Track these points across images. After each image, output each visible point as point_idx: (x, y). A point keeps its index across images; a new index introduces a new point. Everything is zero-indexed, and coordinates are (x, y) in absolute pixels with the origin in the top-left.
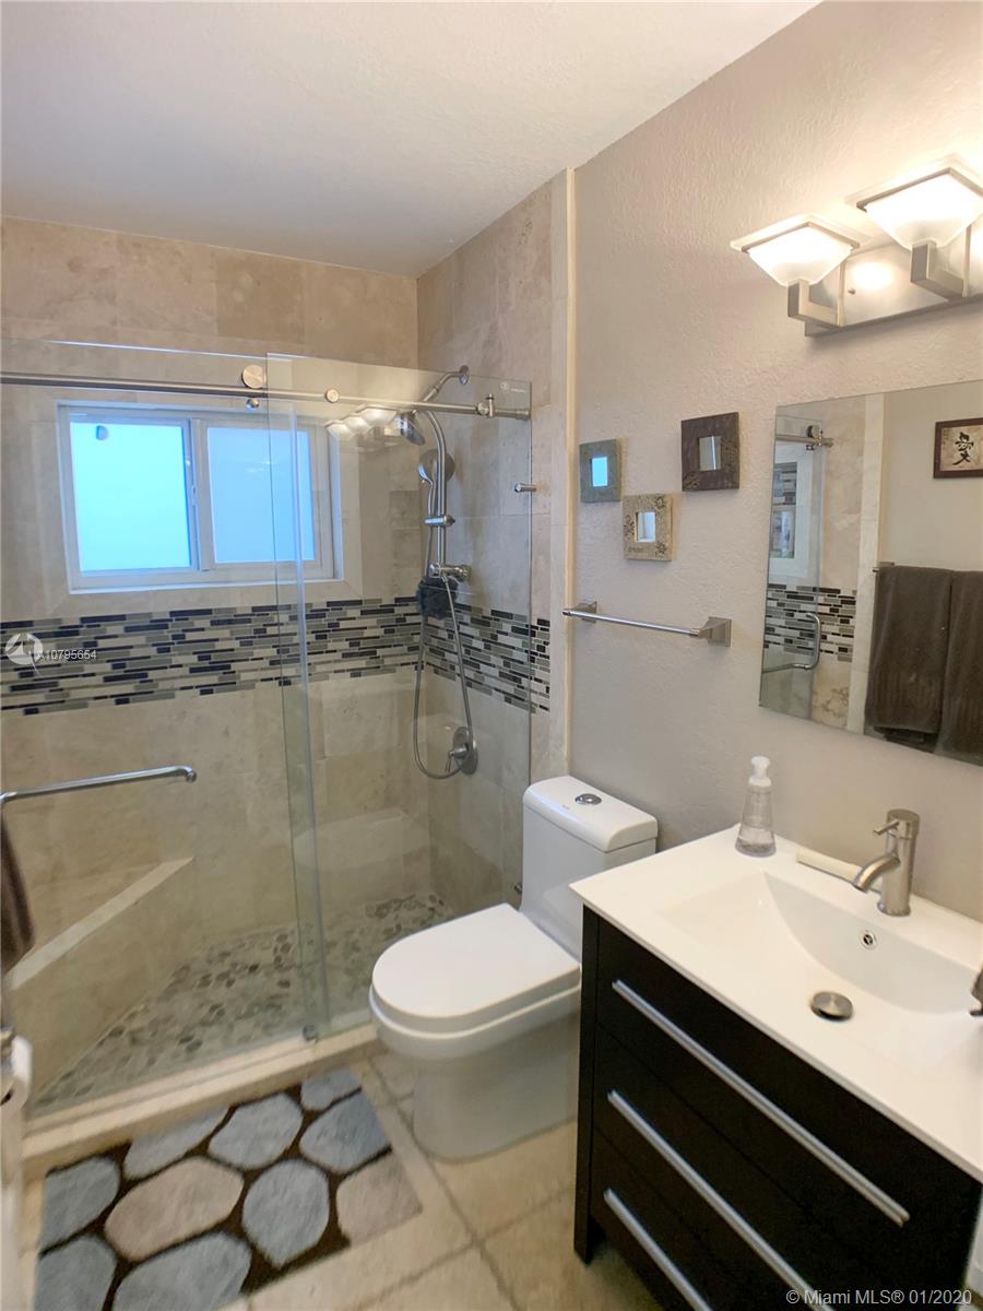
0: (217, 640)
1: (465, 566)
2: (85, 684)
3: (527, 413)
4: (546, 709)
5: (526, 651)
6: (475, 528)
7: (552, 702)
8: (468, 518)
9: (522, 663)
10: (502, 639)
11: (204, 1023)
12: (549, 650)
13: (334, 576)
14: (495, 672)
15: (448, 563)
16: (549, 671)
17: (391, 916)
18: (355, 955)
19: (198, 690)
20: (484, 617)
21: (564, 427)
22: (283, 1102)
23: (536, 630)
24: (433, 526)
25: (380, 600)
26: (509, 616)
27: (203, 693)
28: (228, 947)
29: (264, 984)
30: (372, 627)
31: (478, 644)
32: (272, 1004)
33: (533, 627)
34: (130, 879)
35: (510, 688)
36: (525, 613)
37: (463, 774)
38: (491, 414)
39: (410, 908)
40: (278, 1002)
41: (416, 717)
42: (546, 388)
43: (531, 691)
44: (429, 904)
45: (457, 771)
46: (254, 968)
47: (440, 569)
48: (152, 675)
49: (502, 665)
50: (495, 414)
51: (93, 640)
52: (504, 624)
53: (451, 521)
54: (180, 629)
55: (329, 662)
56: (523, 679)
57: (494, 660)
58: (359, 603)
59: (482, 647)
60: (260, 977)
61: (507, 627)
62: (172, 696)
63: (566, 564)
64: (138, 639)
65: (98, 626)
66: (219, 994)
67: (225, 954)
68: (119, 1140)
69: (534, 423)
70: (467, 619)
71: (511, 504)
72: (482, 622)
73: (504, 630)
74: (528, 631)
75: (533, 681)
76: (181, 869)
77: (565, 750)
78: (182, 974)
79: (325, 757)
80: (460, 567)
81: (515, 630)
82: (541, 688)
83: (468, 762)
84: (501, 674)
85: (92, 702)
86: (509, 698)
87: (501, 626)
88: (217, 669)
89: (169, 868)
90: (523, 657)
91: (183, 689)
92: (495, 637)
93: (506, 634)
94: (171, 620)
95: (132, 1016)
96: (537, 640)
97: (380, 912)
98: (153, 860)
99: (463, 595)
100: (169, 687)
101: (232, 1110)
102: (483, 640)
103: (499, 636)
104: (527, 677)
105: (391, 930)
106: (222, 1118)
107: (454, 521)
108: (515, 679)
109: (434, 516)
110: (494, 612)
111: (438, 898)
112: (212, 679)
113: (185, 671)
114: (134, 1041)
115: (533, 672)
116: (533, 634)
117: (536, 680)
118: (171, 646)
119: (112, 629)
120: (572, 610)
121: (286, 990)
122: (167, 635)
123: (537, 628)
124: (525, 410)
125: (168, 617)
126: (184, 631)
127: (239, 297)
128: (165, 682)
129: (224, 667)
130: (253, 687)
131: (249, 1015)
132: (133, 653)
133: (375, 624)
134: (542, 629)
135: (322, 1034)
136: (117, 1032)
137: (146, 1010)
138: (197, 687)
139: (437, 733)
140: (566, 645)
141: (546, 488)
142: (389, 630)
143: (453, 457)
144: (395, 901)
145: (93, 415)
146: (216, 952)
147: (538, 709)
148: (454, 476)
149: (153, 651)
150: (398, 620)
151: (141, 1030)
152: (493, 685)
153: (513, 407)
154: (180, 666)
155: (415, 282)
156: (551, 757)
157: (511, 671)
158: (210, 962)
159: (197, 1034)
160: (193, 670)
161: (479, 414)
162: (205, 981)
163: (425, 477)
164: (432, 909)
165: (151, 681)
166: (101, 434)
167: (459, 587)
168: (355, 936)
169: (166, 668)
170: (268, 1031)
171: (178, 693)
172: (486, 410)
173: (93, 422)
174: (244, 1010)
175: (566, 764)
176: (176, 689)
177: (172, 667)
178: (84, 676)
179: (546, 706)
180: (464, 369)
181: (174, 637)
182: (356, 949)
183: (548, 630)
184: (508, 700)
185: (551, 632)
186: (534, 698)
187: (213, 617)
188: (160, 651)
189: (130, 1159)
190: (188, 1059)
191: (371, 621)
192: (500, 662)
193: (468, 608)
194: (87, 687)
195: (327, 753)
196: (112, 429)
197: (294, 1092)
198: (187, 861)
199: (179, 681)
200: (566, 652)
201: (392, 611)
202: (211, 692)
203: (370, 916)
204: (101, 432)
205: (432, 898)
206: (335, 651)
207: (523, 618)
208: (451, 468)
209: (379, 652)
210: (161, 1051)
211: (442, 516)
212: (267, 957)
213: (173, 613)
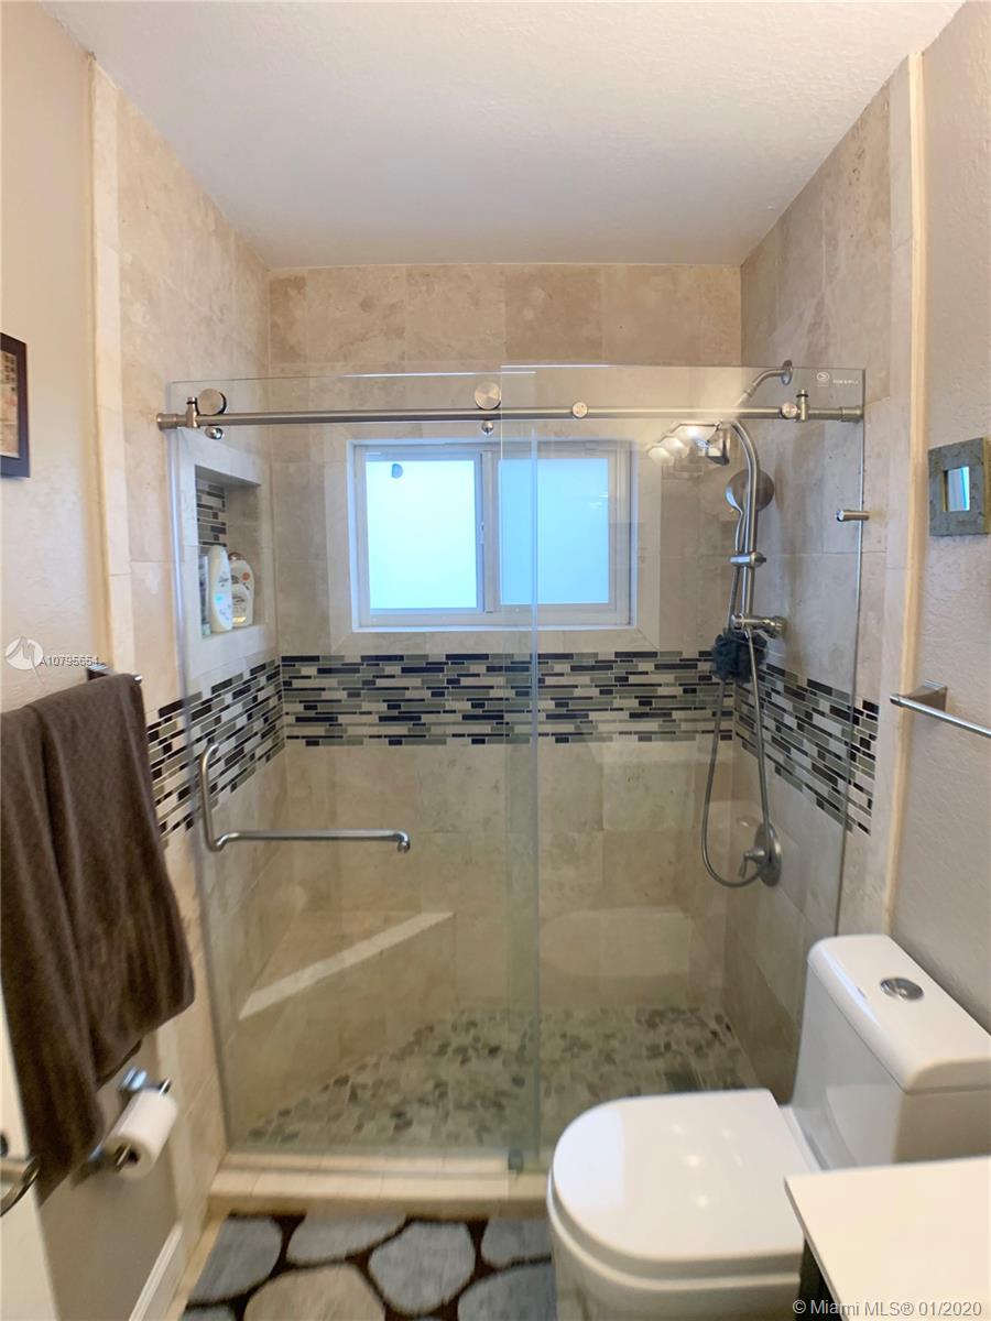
0: (492, 687)
1: (779, 618)
2: (363, 721)
3: (858, 412)
4: (866, 830)
5: (846, 743)
6: (794, 569)
7: (874, 822)
8: (787, 556)
9: (839, 757)
10: (817, 720)
11: (423, 1101)
12: (877, 747)
13: (629, 623)
14: (807, 762)
15: (754, 614)
16: (873, 777)
17: (662, 1029)
18: (606, 1069)
19: (470, 739)
20: (799, 687)
21: (907, 426)
22: (462, 1236)
23: (860, 714)
24: (739, 567)
25: (680, 653)
26: (828, 690)
27: (474, 742)
28: (478, 1017)
29: (495, 1073)
30: (667, 685)
31: (790, 721)
32: (497, 1103)
33: (856, 711)
34: (388, 922)
35: (824, 789)
36: (847, 689)
37: (762, 884)
38: (803, 418)
39: (689, 1025)
40: (504, 1101)
41: (708, 800)
42: (883, 374)
43: (849, 800)
44: (713, 1025)
45: (753, 879)
46: (494, 1051)
47: (743, 621)
48: (425, 718)
49: (815, 755)
50: (809, 417)
51: (371, 679)
52: (822, 701)
53: (761, 560)
54: (456, 673)
55: (614, 721)
56: (840, 781)
57: (807, 746)
58: (653, 655)
59: (795, 727)
60: (496, 1064)
61: (824, 706)
62: (444, 743)
63: (905, 624)
64: (414, 681)
65: (378, 665)
66: (449, 1070)
67: (473, 1024)
68: (294, 1208)
69: (868, 426)
70: (780, 686)
71: (837, 538)
72: (796, 693)
73: (821, 709)
74: (848, 715)
75: (852, 787)
76: (437, 925)
77: (886, 896)
78: (424, 1032)
79: (603, 829)
80: (772, 619)
81: (835, 711)
82: (861, 798)
83: (769, 869)
84: (815, 767)
85: (366, 740)
86: (821, 802)
87: (817, 703)
88: (490, 720)
89: (428, 919)
90: (841, 750)
91: (454, 735)
92: (809, 716)
93: (823, 714)
94: (447, 664)
95: (363, 1067)
96: (860, 730)
97: (651, 1023)
98: (414, 907)
99: (774, 655)
100: (442, 732)
101: (409, 1221)
102: (797, 717)
103: (815, 715)
104: (844, 779)
105: (658, 1047)
106: (393, 1228)
107: (765, 560)
108: (831, 777)
109: (741, 553)
110: (811, 683)
111: (726, 1020)
112: (484, 728)
113: (458, 717)
114: (353, 1096)
115: (852, 774)
116: (856, 721)
117: (856, 786)
118: (446, 691)
119: (390, 669)
120: (904, 697)
121: (516, 1090)
122: (441, 678)
123: (861, 713)
124: (855, 408)
125: (444, 660)
126: (459, 675)
127: (529, 315)
128: (438, 727)
129: (497, 717)
130: (527, 741)
131: (471, 1106)
132: (408, 695)
133: (672, 681)
134: (868, 716)
135: (528, 1164)
136: (342, 1081)
137: (376, 1065)
138: (469, 735)
139: (730, 825)
140: (899, 745)
141: (881, 515)
142: (689, 690)
143: (772, 478)
144: (674, 1010)
145: (388, 453)
146: (465, 1018)
147: (856, 827)
148: (773, 501)
149: (427, 694)
150: (701, 678)
151: (364, 1087)
152: (805, 781)
153: (838, 406)
154: (454, 712)
155: (738, 270)
156: (866, 898)
157: (825, 766)
158: (454, 1028)
159: (412, 1111)
160: (465, 717)
161: (784, 417)
162: (443, 1049)
163: (735, 505)
164: (714, 1034)
165: (424, 724)
166: (397, 472)
167: (768, 644)
168: (615, 1043)
169: (439, 712)
170: (481, 1137)
171: (449, 740)
172: (795, 411)
173: (388, 460)
174: (466, 1099)
175: (885, 917)
176: (448, 736)
177: (445, 712)
178: (362, 713)
179: (867, 826)
180: (788, 364)
181: (449, 682)
182: (609, 1059)
183: (875, 718)
184: (820, 804)
185: (879, 723)
186: (852, 810)
187: (489, 662)
188: (433, 694)
189: (298, 1235)
190: (392, 1141)
191: (667, 677)
192: (814, 751)
193: (782, 672)
194: (365, 724)
195: (606, 826)
196: (405, 465)
197: (477, 1228)
198: (448, 915)
199: (451, 727)
200: (899, 755)
201: (695, 667)
202: (483, 742)
203: (639, 1021)
204: (396, 470)
205: (719, 1019)
206: (622, 709)
207: (844, 696)
208: (767, 493)
209: (676, 715)
210: (373, 1117)
211: (749, 553)
212: (511, 1042)
213: (449, 657)
